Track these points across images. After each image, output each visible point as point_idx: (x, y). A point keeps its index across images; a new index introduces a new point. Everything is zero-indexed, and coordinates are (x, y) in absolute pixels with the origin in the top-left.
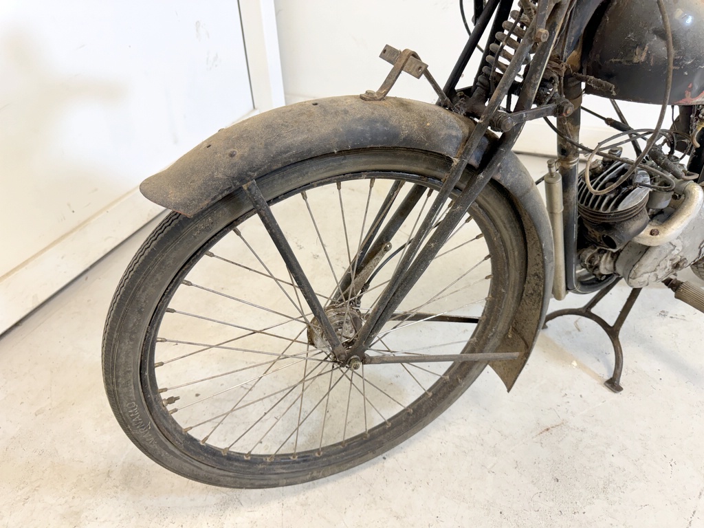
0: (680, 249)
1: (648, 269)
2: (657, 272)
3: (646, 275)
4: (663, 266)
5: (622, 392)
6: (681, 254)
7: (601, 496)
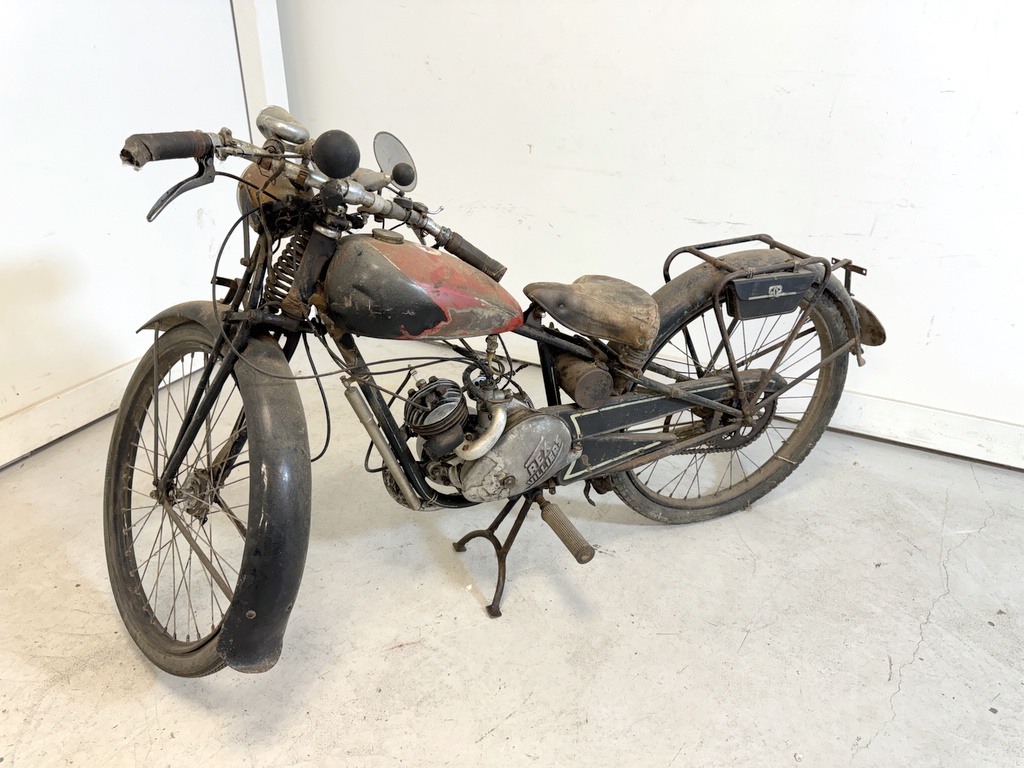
0: (503, 466)
1: (475, 483)
2: (484, 487)
3: (474, 489)
4: (488, 481)
5: (499, 618)
6: (506, 471)
7: (413, 708)
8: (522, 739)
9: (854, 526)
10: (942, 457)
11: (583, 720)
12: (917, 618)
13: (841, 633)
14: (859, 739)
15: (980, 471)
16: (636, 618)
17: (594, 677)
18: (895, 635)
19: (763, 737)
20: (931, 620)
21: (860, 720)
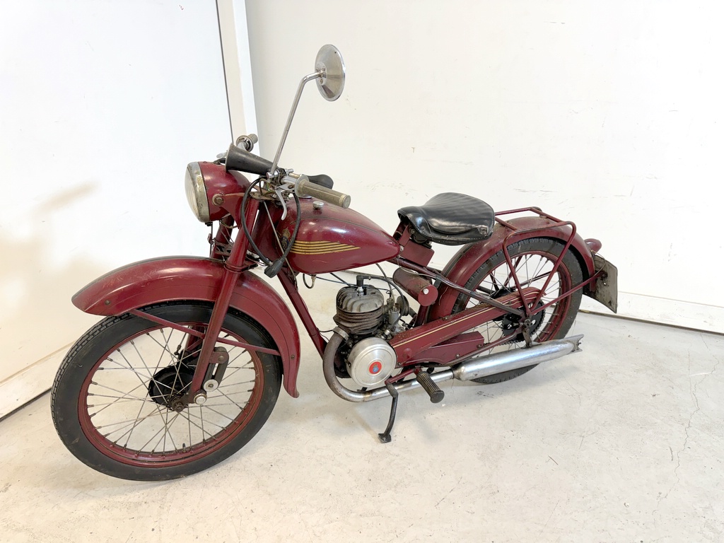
7: (393, 489)
8: (462, 503)
9: (635, 373)
10: (681, 330)
11: (496, 491)
12: (682, 424)
13: (639, 435)
14: (660, 493)
15: (706, 338)
16: (514, 433)
17: (497, 467)
18: (671, 435)
19: (604, 495)
20: (691, 425)
21: (659, 483)
